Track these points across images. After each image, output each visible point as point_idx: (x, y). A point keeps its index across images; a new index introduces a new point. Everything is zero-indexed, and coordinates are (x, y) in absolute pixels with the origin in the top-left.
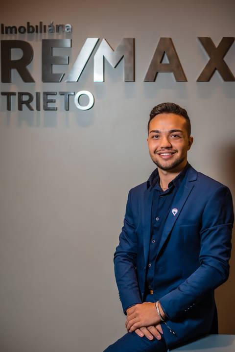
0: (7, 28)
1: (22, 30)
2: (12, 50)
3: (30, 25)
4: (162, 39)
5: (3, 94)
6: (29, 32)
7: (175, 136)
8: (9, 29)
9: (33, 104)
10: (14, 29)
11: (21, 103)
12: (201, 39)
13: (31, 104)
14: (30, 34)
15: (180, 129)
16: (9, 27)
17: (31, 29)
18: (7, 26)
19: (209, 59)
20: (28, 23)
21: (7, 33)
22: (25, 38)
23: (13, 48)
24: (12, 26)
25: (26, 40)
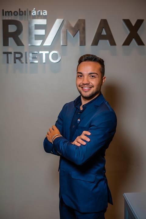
0: (6, 12)
1: (16, 13)
2: (9, 26)
3: (21, 10)
4: (102, 20)
5: (4, 53)
6: (20, 15)
7: (93, 76)
8: (7, 13)
9: (23, 59)
10: (10, 13)
11: (15, 58)
12: (125, 20)
13: (21, 59)
14: (21, 16)
15: (96, 72)
16: (8, 12)
17: (21, 13)
18: (6, 11)
19: (129, 32)
20: (20, 9)
21: (6, 15)
22: (18, 18)
23: (10, 24)
24: (9, 11)
25: (18, 20)
